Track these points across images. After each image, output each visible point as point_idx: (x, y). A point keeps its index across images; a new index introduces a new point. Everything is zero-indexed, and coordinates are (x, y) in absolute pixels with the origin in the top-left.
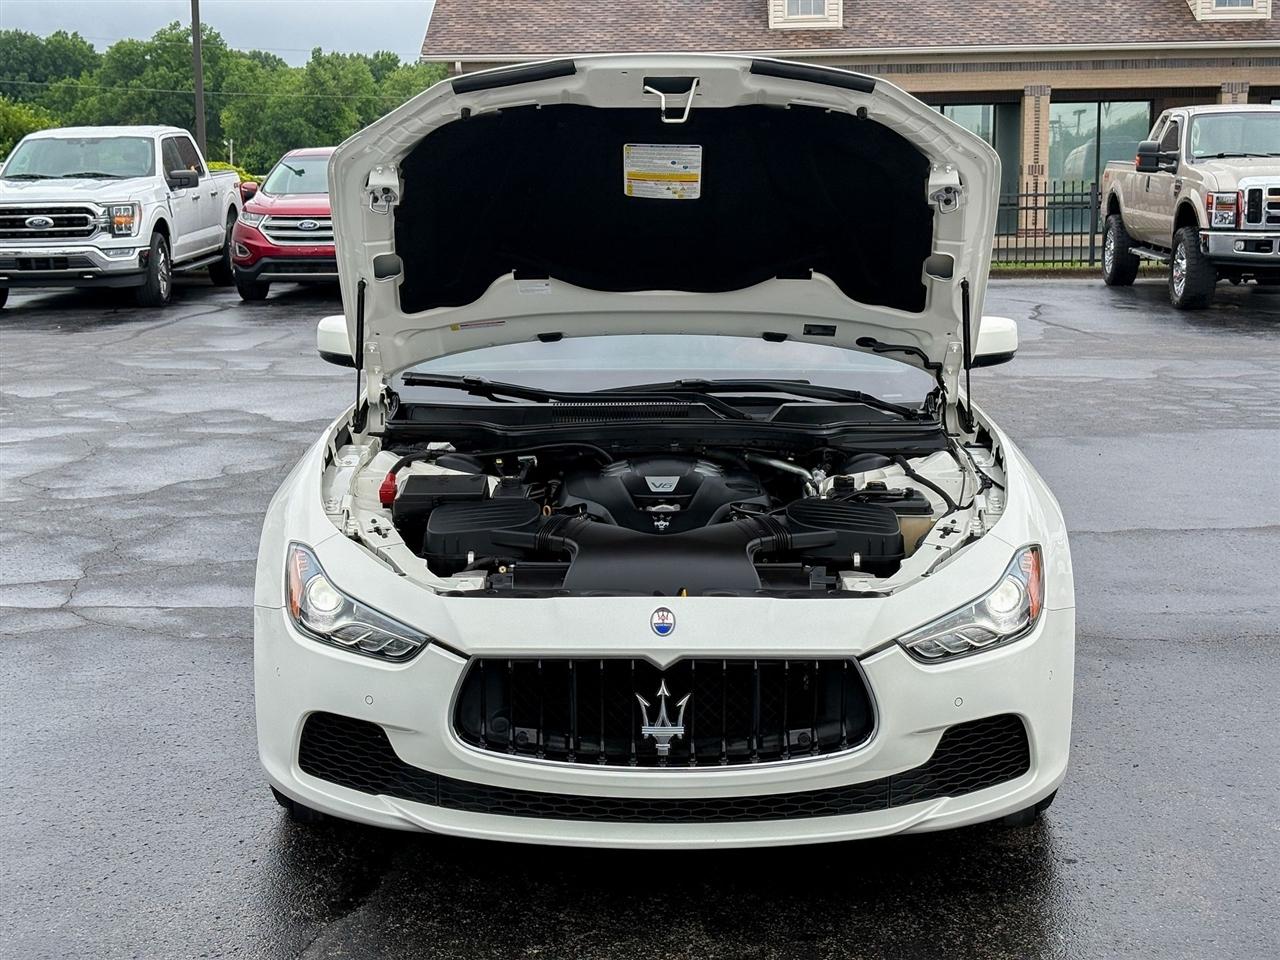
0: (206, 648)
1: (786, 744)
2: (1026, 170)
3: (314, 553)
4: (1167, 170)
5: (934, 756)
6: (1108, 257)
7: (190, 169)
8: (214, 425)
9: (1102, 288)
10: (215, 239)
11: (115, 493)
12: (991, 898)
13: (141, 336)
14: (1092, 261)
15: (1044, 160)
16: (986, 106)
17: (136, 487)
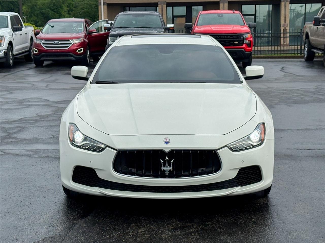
0: (39, 159)
1: (198, 172)
2: (282, 25)
3: (76, 125)
4: (323, 25)
5: (236, 176)
6: (305, 52)
7: (19, 25)
8: (33, 102)
9: (304, 61)
10: (26, 47)
11: (6, 120)
12: (252, 214)
13: (6, 77)
14: (301, 53)
15: (288, 22)
16: (269, 5)
17: (12, 119)
